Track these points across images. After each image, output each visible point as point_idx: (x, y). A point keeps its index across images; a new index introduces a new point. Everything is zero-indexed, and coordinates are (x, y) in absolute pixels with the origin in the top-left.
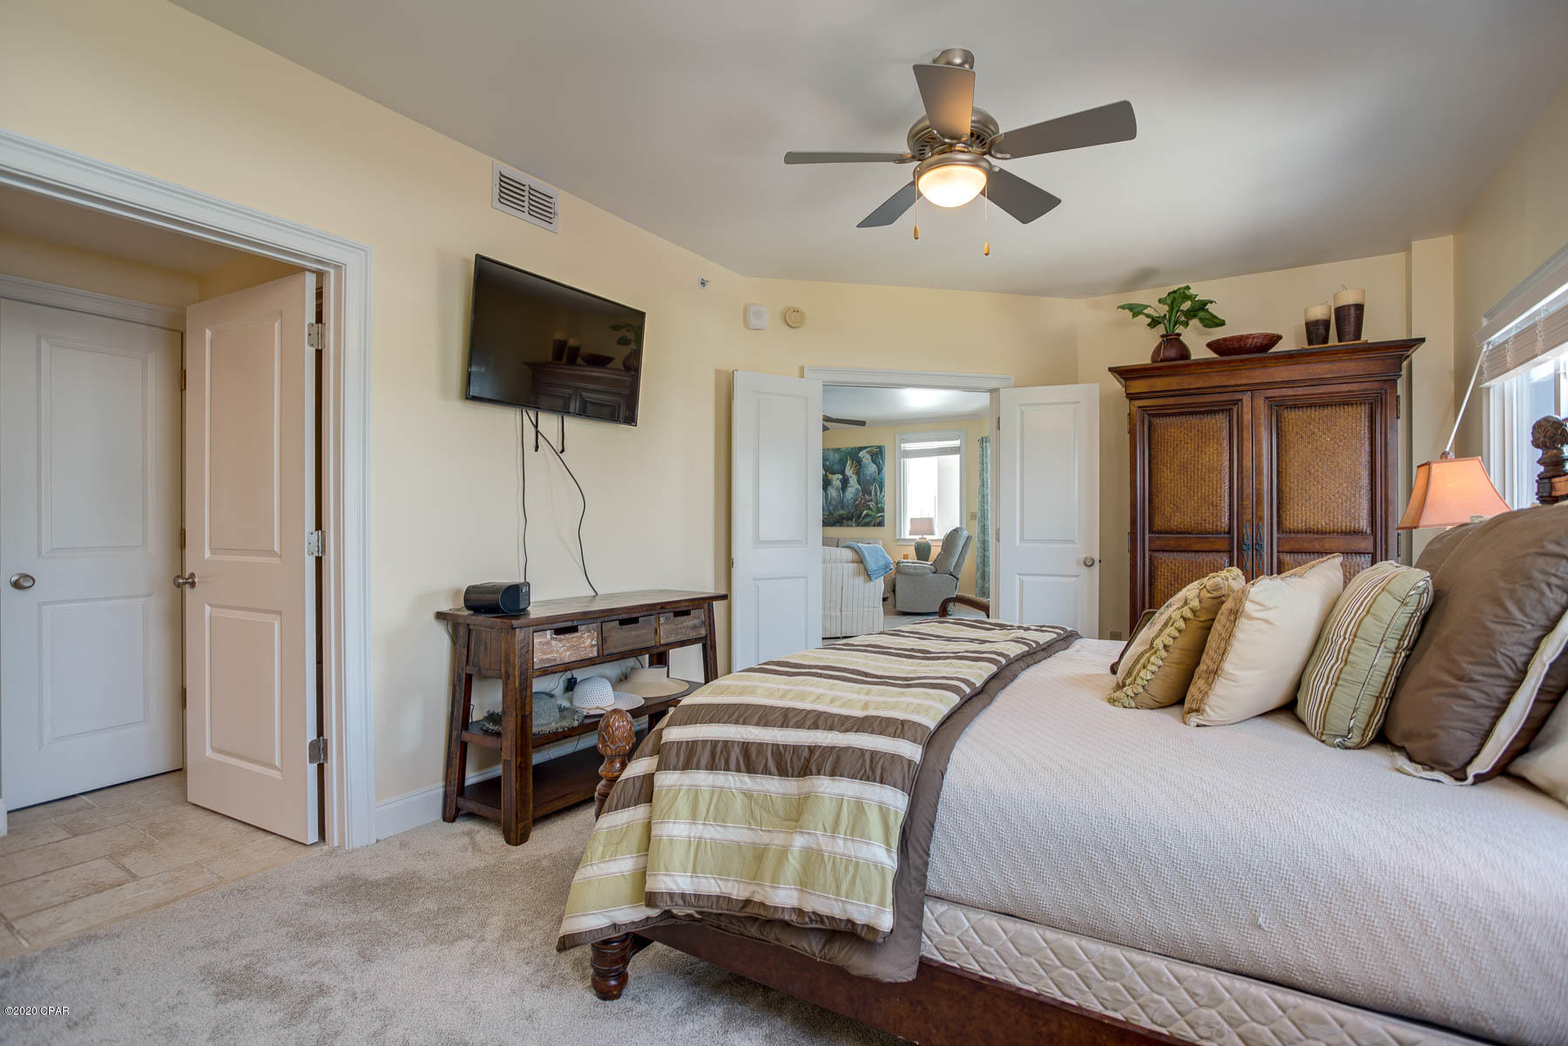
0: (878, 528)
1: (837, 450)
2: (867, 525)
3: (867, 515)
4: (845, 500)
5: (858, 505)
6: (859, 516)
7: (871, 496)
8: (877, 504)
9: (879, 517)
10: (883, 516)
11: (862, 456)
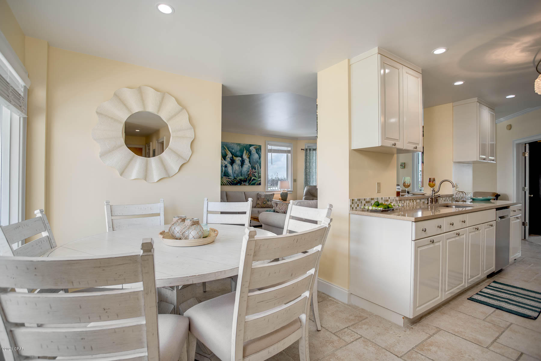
0: (259, 186)
1: (239, 144)
2: (254, 184)
3: (254, 180)
4: (243, 171)
5: (249, 174)
6: (250, 180)
7: (255, 170)
8: (258, 174)
9: (259, 180)
10: (261, 180)
11: (251, 149)
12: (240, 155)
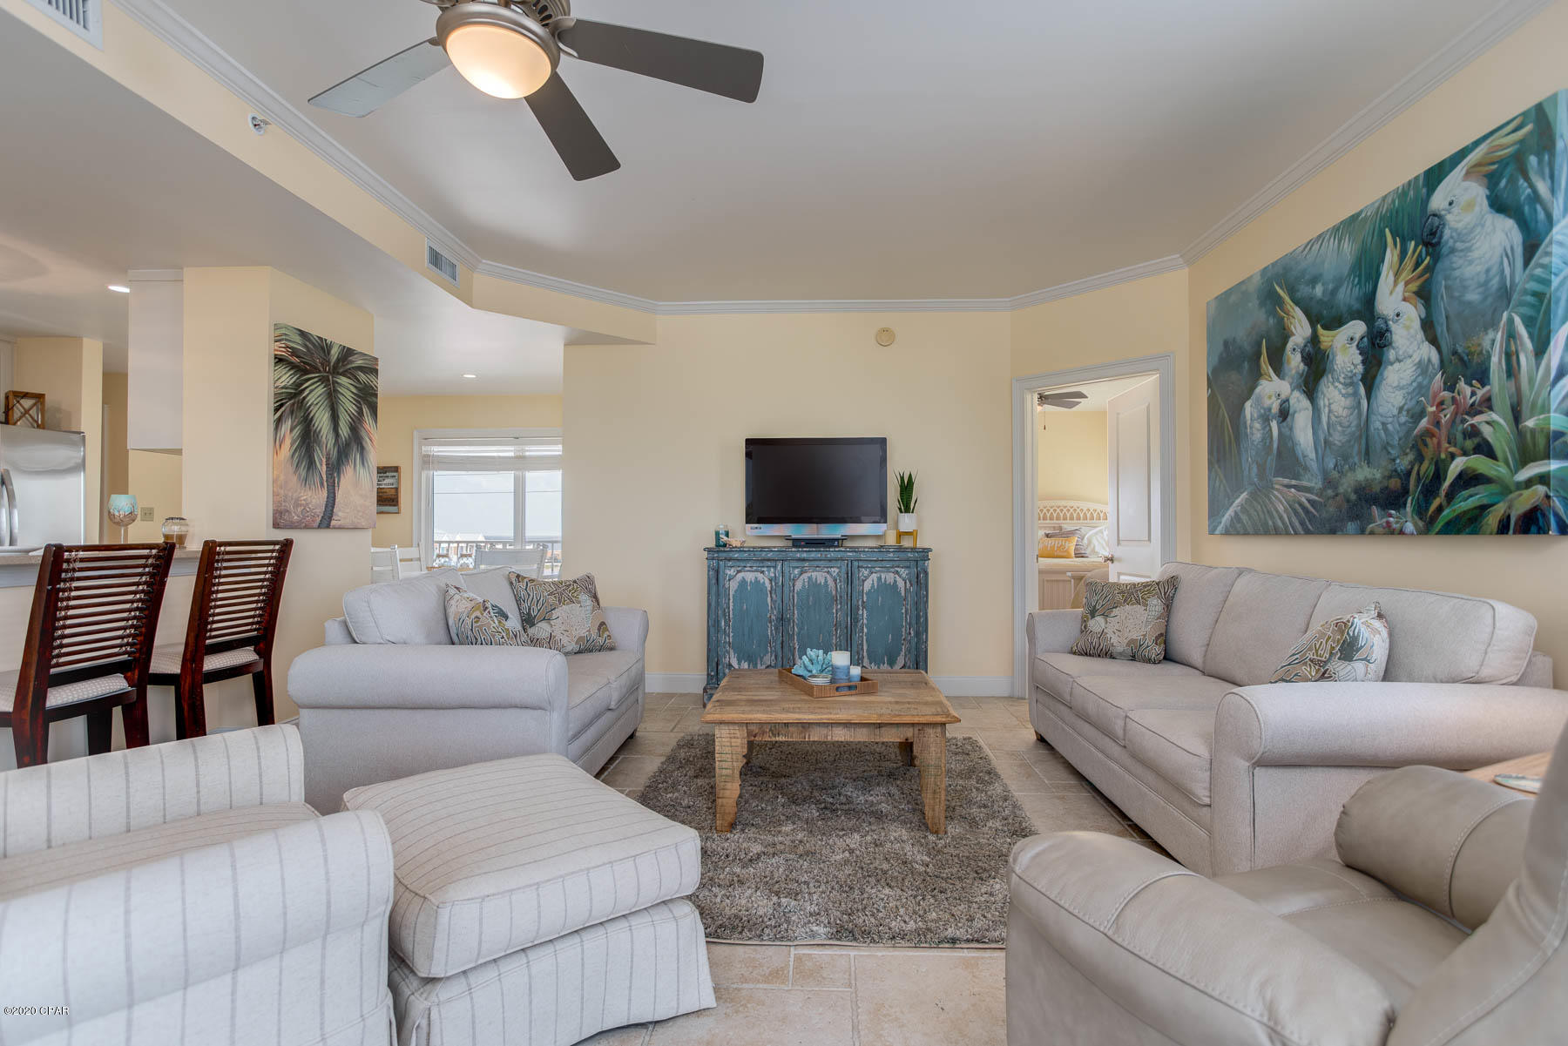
0: (1532, 539)
2: (1468, 524)
3: (1469, 479)
4: (1376, 424)
5: (1428, 433)
6: (1430, 490)
8: (1517, 415)
9: (1529, 483)
10: (1544, 479)
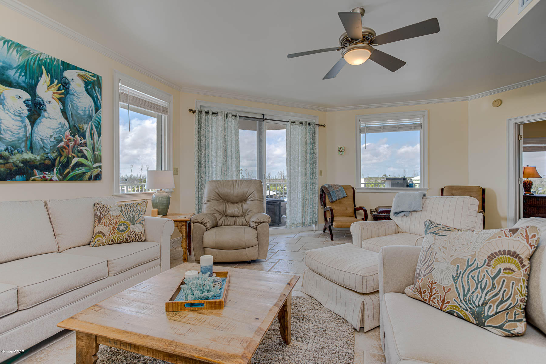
1: (18, 47)
2: (79, 178)
3: (79, 165)
4: (36, 137)
5: (62, 148)
6: (65, 165)
7: (84, 137)
8: (94, 151)
9: (96, 168)
10: (100, 167)
11: (70, 78)
12: (23, 84)
